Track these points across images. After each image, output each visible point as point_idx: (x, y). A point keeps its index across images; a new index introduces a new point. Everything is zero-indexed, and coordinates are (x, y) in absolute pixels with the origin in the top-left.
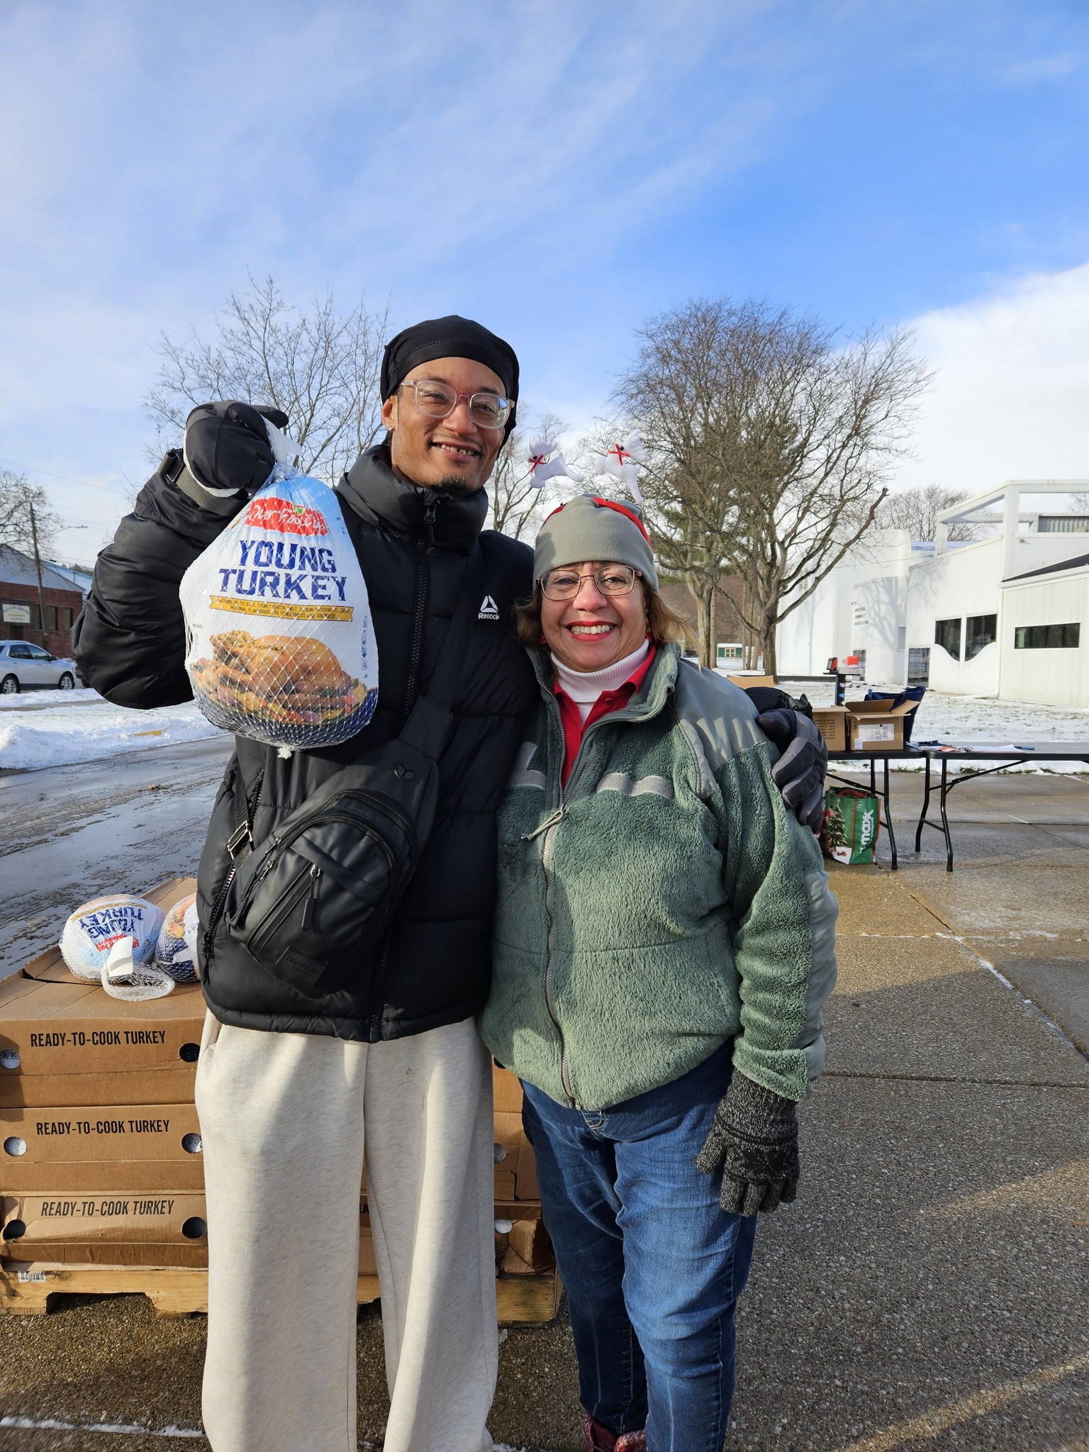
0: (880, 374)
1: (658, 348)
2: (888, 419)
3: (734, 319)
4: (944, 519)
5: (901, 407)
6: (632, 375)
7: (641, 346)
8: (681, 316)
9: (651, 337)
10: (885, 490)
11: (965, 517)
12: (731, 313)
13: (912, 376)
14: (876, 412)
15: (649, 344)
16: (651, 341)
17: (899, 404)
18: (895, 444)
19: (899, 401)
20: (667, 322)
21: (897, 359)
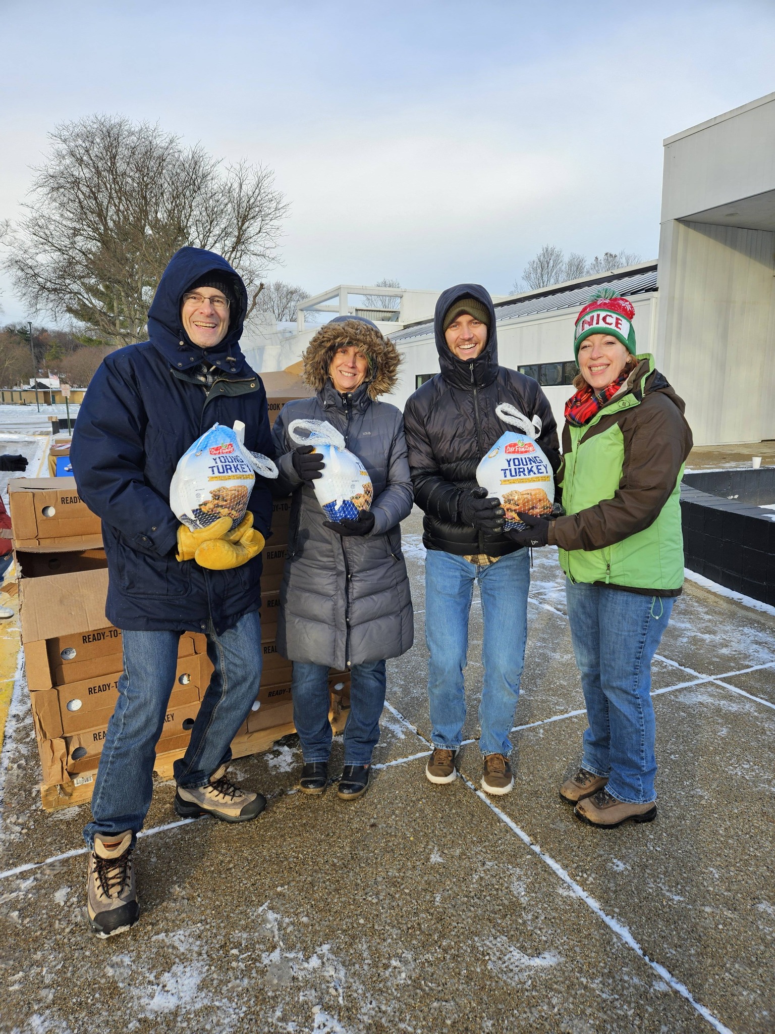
0: (252, 201)
1: (71, 152)
2: (261, 234)
3: (134, 138)
4: (302, 307)
5: (268, 226)
6: (51, 172)
7: (56, 147)
8: (89, 128)
9: (65, 141)
10: (262, 285)
11: (317, 307)
12: (131, 133)
13: (273, 205)
14: (252, 228)
15: (63, 148)
16: (64, 145)
17: (267, 224)
18: (268, 252)
19: (267, 222)
20: (76, 130)
21: (262, 191)
